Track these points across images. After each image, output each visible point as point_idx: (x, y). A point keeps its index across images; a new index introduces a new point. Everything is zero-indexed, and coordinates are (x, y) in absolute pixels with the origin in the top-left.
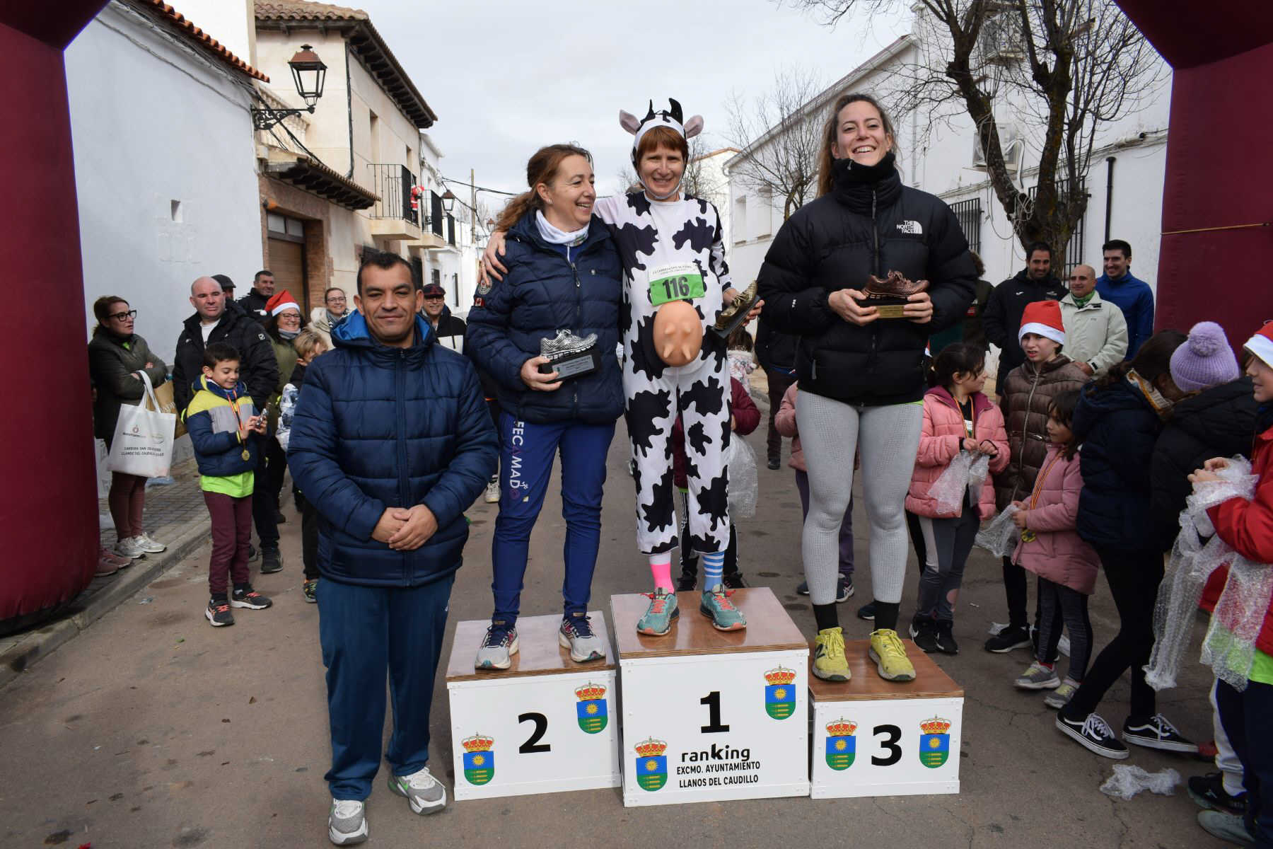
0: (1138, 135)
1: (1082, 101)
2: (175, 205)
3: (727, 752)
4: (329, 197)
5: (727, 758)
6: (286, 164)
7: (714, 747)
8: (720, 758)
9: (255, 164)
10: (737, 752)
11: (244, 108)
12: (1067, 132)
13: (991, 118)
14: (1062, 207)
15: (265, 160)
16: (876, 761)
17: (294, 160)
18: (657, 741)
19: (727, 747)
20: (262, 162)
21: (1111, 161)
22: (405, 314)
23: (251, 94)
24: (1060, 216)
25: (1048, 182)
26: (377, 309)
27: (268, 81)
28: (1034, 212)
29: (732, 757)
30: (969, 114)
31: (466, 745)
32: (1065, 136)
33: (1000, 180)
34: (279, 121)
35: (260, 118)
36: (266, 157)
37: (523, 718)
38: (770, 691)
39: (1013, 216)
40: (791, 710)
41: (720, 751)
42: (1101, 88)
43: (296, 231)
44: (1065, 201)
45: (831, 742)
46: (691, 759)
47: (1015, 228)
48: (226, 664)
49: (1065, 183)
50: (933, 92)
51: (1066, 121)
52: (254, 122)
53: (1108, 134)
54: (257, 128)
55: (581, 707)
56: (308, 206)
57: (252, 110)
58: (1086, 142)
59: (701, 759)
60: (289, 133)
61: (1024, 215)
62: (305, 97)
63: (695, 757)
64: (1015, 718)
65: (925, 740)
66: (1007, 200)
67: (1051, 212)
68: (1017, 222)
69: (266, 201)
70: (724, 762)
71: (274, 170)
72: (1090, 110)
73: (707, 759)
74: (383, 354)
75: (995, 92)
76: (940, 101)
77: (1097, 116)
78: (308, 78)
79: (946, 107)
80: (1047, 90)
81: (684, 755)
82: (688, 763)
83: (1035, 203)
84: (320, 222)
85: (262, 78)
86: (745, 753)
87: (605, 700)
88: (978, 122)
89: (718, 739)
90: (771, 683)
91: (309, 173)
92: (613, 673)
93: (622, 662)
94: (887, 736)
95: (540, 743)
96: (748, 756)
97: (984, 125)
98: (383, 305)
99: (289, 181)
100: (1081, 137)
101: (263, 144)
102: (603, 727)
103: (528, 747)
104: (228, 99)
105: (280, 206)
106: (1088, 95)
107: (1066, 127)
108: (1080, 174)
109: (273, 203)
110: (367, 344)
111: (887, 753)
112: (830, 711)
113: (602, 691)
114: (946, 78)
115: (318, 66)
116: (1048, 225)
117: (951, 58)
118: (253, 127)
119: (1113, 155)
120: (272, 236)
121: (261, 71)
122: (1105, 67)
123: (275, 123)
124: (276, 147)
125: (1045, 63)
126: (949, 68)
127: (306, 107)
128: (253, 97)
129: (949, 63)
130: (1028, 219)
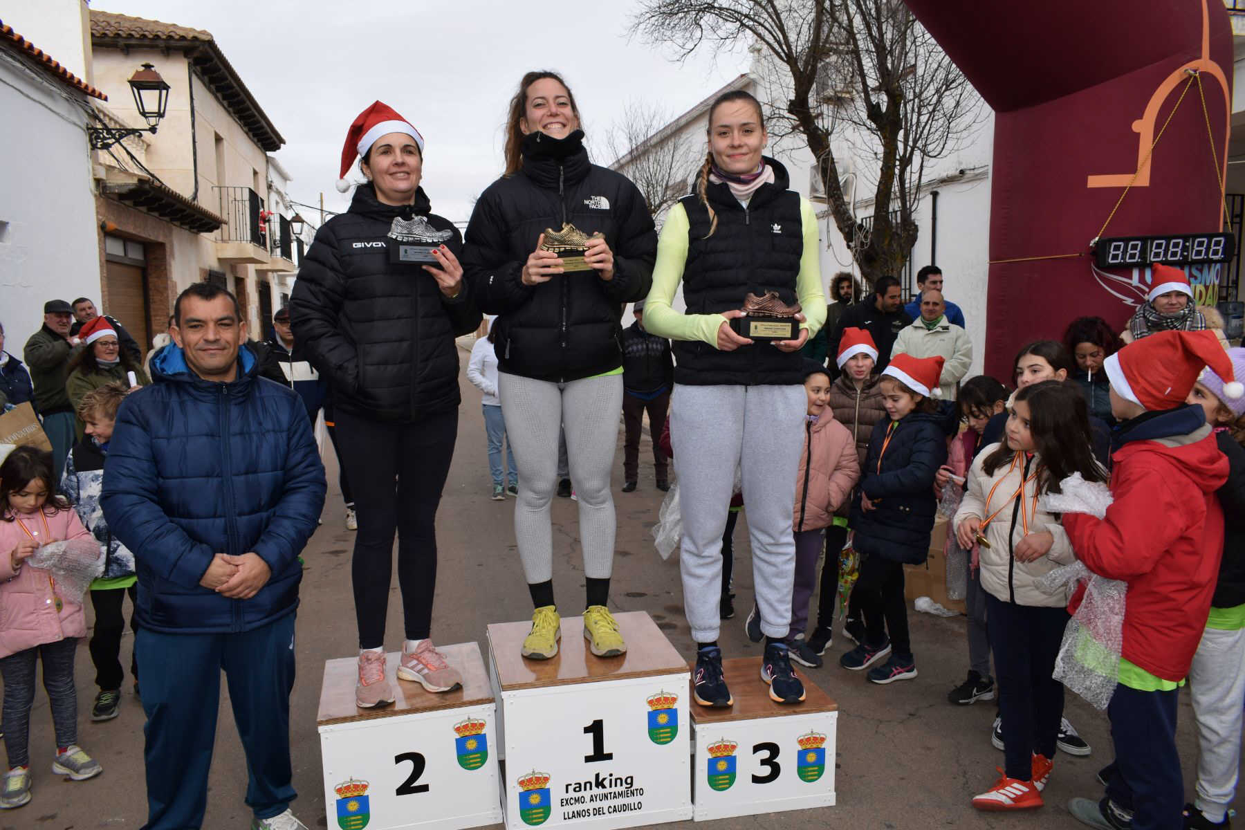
0: (958, 172)
1: (911, 139)
4: (172, 220)
6: (126, 185)
9: (92, 185)
11: (80, 127)
12: (898, 167)
13: (830, 151)
15: (102, 180)
17: (135, 181)
20: (98, 182)
21: (935, 195)
22: (228, 346)
23: (86, 112)
24: (895, 246)
25: (884, 214)
26: (199, 340)
27: (106, 99)
28: (871, 241)
30: (810, 149)
31: (339, 790)
32: (897, 171)
33: (839, 210)
34: (118, 141)
35: (97, 137)
36: (104, 178)
39: (852, 244)
42: (928, 127)
43: (136, 254)
44: (899, 231)
47: (855, 255)
49: (899, 213)
50: (777, 127)
51: (898, 157)
52: (91, 140)
53: (936, 169)
54: (94, 147)
56: (150, 229)
57: (88, 129)
58: (915, 177)
60: (128, 153)
61: (862, 244)
62: (146, 117)
64: (882, 726)
66: (847, 230)
67: (886, 242)
68: (856, 251)
69: (104, 222)
71: (112, 191)
72: (918, 148)
74: (205, 389)
75: (832, 130)
76: (782, 136)
77: (925, 153)
78: (150, 99)
79: (788, 142)
80: (881, 128)
83: (872, 233)
84: (161, 246)
85: (100, 96)
87: (484, 735)
88: (818, 157)
91: (150, 195)
97: (824, 159)
98: (205, 337)
99: (127, 202)
100: (911, 172)
101: (100, 164)
102: (483, 762)
104: (63, 117)
105: (119, 228)
106: (916, 134)
107: (897, 163)
108: (911, 205)
109: (112, 225)
110: (186, 378)
113: (482, 726)
114: (788, 115)
115: (161, 86)
116: (884, 253)
117: (792, 96)
118: (89, 146)
119: (935, 190)
120: (111, 258)
121: (98, 89)
122: (931, 108)
123: (113, 143)
124: (114, 168)
125: (878, 104)
126: (790, 105)
127: (148, 127)
128: (90, 115)
129: (791, 101)
130: (866, 248)
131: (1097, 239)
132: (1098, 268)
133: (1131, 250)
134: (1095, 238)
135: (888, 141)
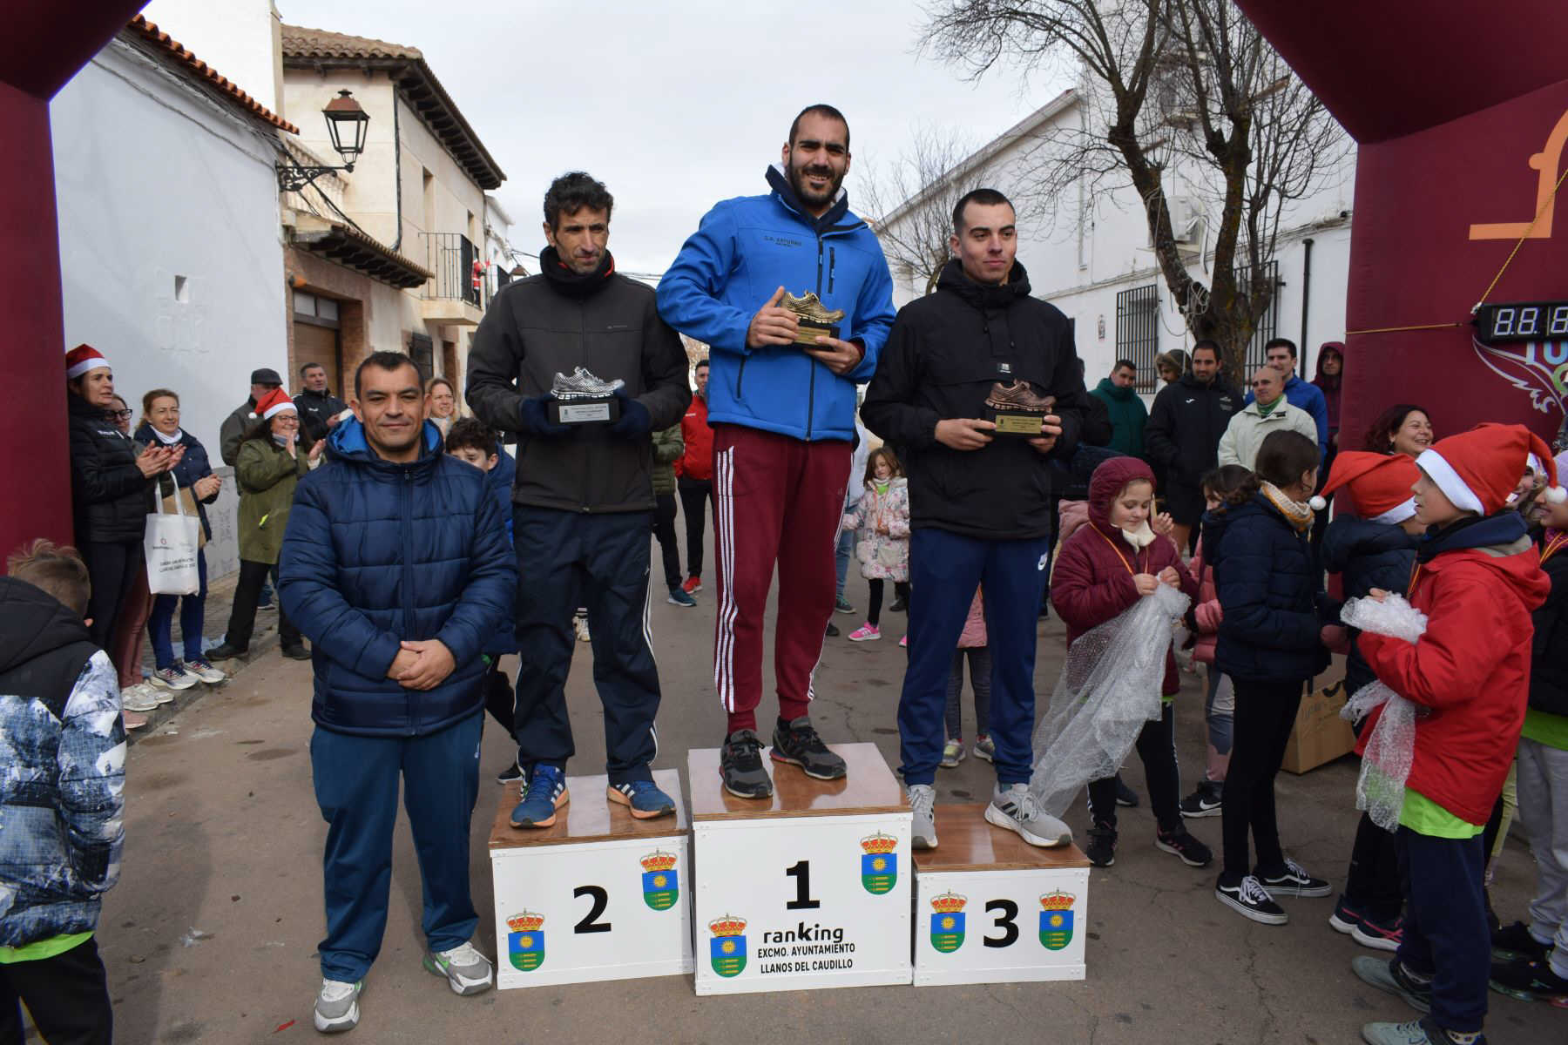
0: (1339, 214)
1: (1266, 174)
2: (180, 281)
3: (817, 932)
4: (371, 273)
5: (816, 939)
6: (318, 233)
7: (801, 925)
8: (808, 939)
9: (280, 233)
10: (829, 932)
11: (267, 165)
12: (1248, 211)
13: (1160, 192)
14: (1243, 299)
15: (291, 226)
16: (989, 942)
17: (328, 228)
18: (736, 918)
19: (817, 926)
20: (288, 229)
21: (1309, 244)
22: (411, 422)
23: (275, 147)
24: (1240, 310)
25: (1225, 269)
26: (381, 414)
27: (297, 132)
28: (1210, 304)
29: (823, 938)
30: (1135, 188)
31: (511, 923)
32: (1246, 215)
33: (1171, 265)
34: (310, 181)
35: (287, 177)
36: (293, 225)
37: (579, 892)
38: (867, 861)
39: (1186, 308)
40: (891, 884)
41: (809, 930)
42: (1287, 160)
43: (328, 314)
44: (1244, 291)
45: (936, 920)
46: (774, 940)
47: (1188, 322)
48: (231, 834)
49: (1250, 270)
50: (1095, 161)
51: (1246, 197)
52: (280, 182)
53: (1295, 215)
54: (283, 189)
55: (648, 879)
56: (345, 285)
57: (277, 167)
58: (1270, 222)
59: (787, 940)
60: (322, 195)
61: (1198, 307)
62: (342, 153)
63: (779, 937)
64: (1160, 895)
65: (1045, 917)
66: (1179, 290)
67: (1229, 305)
68: (1190, 316)
69: (292, 277)
70: (812, 943)
71: (302, 240)
72: (1275, 186)
73: (793, 940)
75: (1166, 162)
76: (1103, 172)
77: (1283, 194)
78: (347, 130)
79: (1109, 179)
80: (1224, 161)
81: (766, 935)
82: (771, 944)
83: (1210, 294)
84: (358, 304)
85: (291, 129)
86: (838, 934)
87: (675, 872)
88: (1145, 199)
89: (807, 916)
90: (869, 851)
91: (346, 244)
92: (685, 838)
93: (696, 825)
94: (1001, 913)
95: (599, 921)
96: (841, 937)
97: (1152, 200)
98: (387, 411)
99: (321, 253)
100: (1266, 217)
101: (289, 208)
102: (673, 901)
103: (585, 927)
104: (248, 154)
105: (310, 283)
106: (1273, 168)
107: (1247, 205)
108: (1264, 260)
109: (301, 280)
111: (1002, 933)
112: (936, 884)
113: (672, 860)
114: (1109, 146)
115: (359, 116)
116: (1226, 320)
117: (1114, 122)
118: (277, 188)
119: (1308, 237)
120: (300, 319)
121: (289, 121)
122: (1291, 135)
123: (305, 184)
124: (305, 212)
125: (1220, 131)
126: (1110, 133)
127: (343, 165)
128: (278, 151)
129: (1112, 128)
130: (1203, 312)
131: (1480, 305)
132: (1480, 341)
133: (1525, 319)
134: (1479, 302)
135: (1232, 178)
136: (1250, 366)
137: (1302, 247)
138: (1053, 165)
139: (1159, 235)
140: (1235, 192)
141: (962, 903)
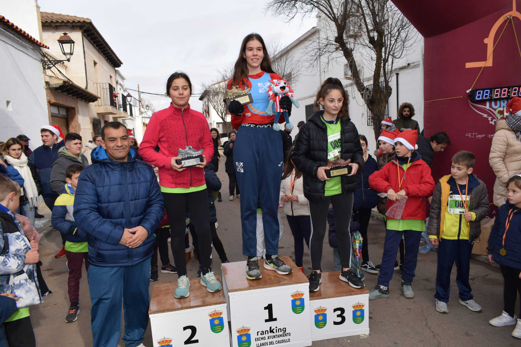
0: (407, 64)
1: (387, 51)
2: (8, 102)
3: (276, 330)
4: (78, 98)
5: (276, 332)
6: (58, 84)
7: (270, 328)
8: (273, 332)
9: (44, 84)
10: (281, 329)
11: (38, 60)
12: (383, 63)
13: (353, 58)
14: (383, 93)
16: (335, 323)
17: (62, 82)
18: (246, 327)
19: (276, 327)
20: (47, 83)
21: (397, 74)
23: (41, 54)
24: (382, 96)
25: (377, 82)
27: (48, 48)
28: (372, 95)
29: (279, 332)
30: (344, 57)
32: (382, 65)
33: (358, 83)
34: (54, 66)
35: (46, 64)
36: (49, 81)
38: (293, 302)
39: (364, 96)
40: (302, 309)
41: (273, 329)
42: (394, 46)
43: (63, 113)
44: (384, 90)
45: (317, 317)
46: (261, 334)
47: (365, 101)
49: (384, 82)
50: (330, 49)
51: (382, 59)
52: (43, 66)
53: (399, 63)
54: (44, 68)
56: (69, 102)
57: (42, 61)
58: (390, 67)
59: (265, 334)
60: (59, 70)
61: (368, 96)
62: (65, 55)
63: (263, 333)
65: (354, 313)
66: (361, 90)
67: (379, 95)
68: (366, 99)
69: (50, 100)
70: (275, 334)
71: (53, 87)
72: (391, 55)
73: (268, 333)
74: (116, 165)
75: (354, 49)
76: (332, 52)
77: (393, 57)
78: (67, 47)
79: (335, 55)
80: (375, 47)
81: (258, 333)
82: (260, 336)
83: (372, 91)
84: (74, 108)
85: (46, 47)
88: (348, 60)
89: (272, 324)
90: (294, 298)
91: (68, 88)
94: (339, 312)
96: (285, 331)
97: (351, 61)
98: (117, 145)
99: (59, 91)
100: (388, 65)
101: (47, 75)
104: (31, 57)
105: (56, 102)
106: (390, 49)
107: (382, 61)
108: (388, 79)
109: (53, 101)
110: (108, 161)
111: (339, 319)
112: (316, 304)
114: (334, 43)
115: (71, 42)
116: (378, 100)
117: (336, 35)
118: (42, 68)
119: (398, 72)
120: (53, 115)
121: (45, 44)
122: (396, 38)
123: (52, 67)
124: (53, 77)
125: (373, 36)
126: (335, 39)
127: (66, 59)
128: (42, 55)
129: (336, 37)
130: (370, 98)
131: (471, 89)
132: (471, 102)
133: (486, 93)
134: (469, 89)
135: (378, 52)
136: (386, 115)
137: (396, 75)
138: (316, 50)
139: (354, 73)
140: (379, 57)
141: (325, 310)
